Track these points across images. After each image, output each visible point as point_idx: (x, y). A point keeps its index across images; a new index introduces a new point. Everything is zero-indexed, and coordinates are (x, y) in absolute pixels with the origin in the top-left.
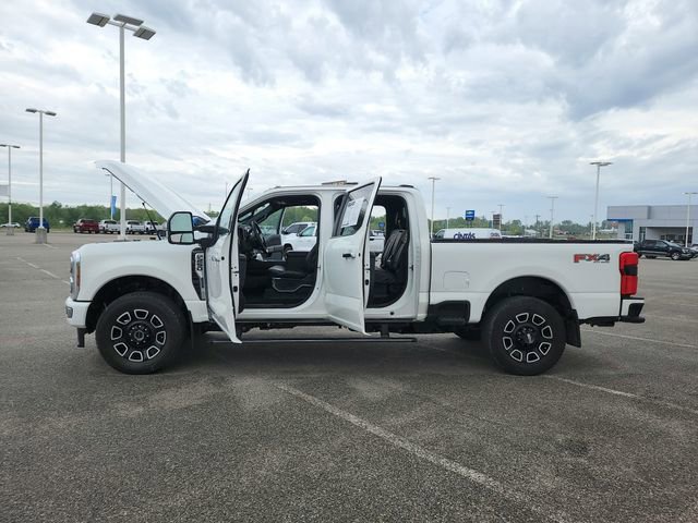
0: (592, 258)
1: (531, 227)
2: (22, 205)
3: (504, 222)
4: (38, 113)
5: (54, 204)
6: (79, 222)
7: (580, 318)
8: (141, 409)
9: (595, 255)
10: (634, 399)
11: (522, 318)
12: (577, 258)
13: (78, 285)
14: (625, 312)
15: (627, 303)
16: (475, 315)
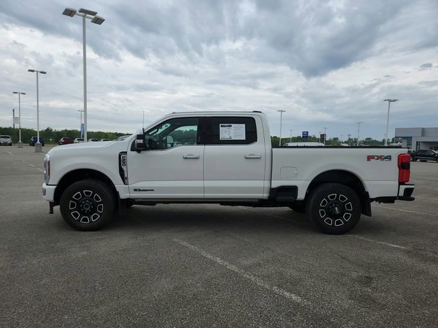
0: (380, 158)
1: (345, 142)
2: (29, 130)
3: (327, 138)
4: (35, 72)
5: (48, 129)
6: (62, 140)
7: (371, 197)
8: (85, 253)
9: (381, 156)
10: (405, 250)
11: (332, 197)
12: (369, 158)
13: (49, 174)
14: (401, 194)
15: (403, 188)
16: (301, 195)
